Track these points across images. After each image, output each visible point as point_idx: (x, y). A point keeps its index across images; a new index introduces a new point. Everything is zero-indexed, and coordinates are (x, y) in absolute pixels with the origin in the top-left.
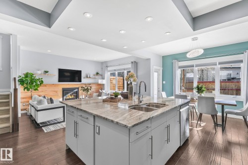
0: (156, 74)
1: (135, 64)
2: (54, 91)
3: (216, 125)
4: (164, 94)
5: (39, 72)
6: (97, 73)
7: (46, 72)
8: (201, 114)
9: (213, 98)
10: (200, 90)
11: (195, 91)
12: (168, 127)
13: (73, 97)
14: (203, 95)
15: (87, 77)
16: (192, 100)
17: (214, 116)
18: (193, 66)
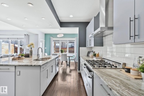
0: (41, 43)
1: (27, 36)
3: (67, 65)
4: (46, 54)
8: (62, 62)
9: (66, 55)
10: (62, 52)
11: (60, 52)
12: (52, 66)
14: (63, 53)
16: (59, 56)
17: (67, 62)
18: (59, 41)
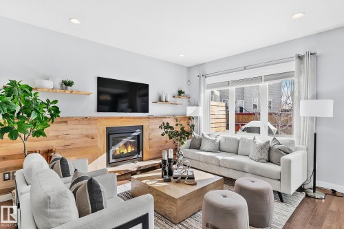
2: (88, 136)
5: (49, 84)
6: (180, 93)
7: (67, 84)
13: (130, 149)
15: (160, 100)
